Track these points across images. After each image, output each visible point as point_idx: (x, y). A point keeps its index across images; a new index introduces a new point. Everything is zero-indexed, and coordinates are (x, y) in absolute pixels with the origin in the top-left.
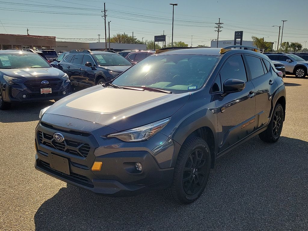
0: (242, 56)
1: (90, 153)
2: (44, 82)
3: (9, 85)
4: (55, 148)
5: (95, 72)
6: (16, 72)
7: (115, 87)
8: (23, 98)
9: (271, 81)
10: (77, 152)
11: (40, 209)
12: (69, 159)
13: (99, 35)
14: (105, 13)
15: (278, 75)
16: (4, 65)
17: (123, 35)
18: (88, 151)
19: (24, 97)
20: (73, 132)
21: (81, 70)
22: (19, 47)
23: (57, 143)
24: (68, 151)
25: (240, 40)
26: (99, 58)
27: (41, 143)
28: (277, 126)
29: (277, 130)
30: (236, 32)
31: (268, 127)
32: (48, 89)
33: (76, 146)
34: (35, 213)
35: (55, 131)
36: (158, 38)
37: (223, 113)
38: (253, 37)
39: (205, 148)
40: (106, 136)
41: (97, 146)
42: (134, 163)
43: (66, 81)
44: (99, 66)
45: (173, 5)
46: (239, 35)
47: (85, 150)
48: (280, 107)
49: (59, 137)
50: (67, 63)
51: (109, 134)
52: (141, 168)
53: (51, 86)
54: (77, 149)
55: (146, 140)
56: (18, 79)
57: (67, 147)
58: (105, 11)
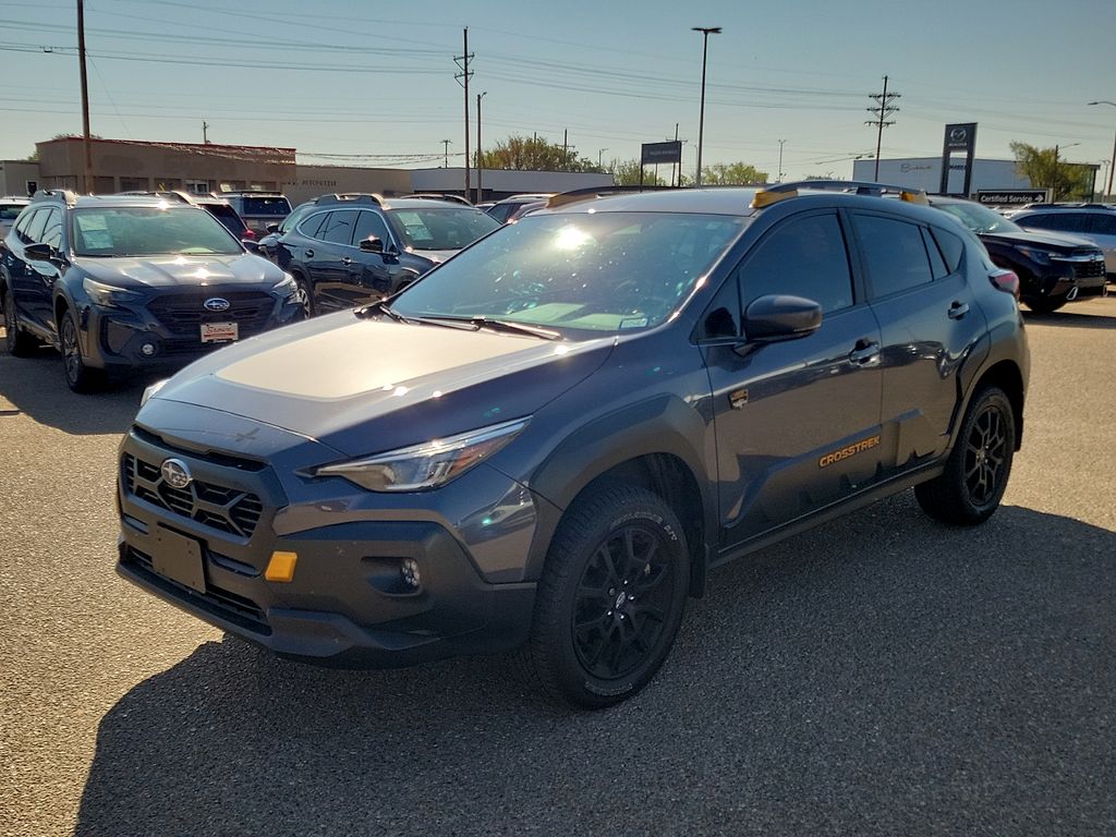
0: (838, 215)
1: (260, 523)
2: (213, 303)
3: (101, 312)
4: (165, 507)
5: (393, 270)
6: (129, 268)
7: (396, 319)
8: (143, 354)
9: (956, 305)
10: (224, 520)
11: (123, 703)
12: (203, 543)
13: (446, 142)
14: (466, 64)
15: (996, 285)
16: (91, 245)
17: (529, 141)
18: (256, 517)
19: (146, 351)
20: (216, 457)
21: (347, 264)
22: (169, 185)
23: (173, 491)
24: (201, 516)
25: (964, 154)
26: (411, 221)
27: (131, 490)
28: (987, 468)
29: (984, 482)
30: (949, 128)
31: (945, 469)
32: (224, 325)
33: (222, 501)
34: (105, 713)
35: (166, 452)
36: (654, 153)
37: (738, 408)
38: (1015, 146)
39: (664, 524)
40: (314, 469)
41: (281, 504)
42: (398, 561)
43: (288, 299)
44: (409, 250)
45: (706, 31)
46: (962, 135)
47: (246, 515)
48: (996, 399)
49: (178, 472)
50: (305, 240)
51: (323, 466)
52: (417, 575)
53: (235, 316)
54: (223, 510)
55: (437, 487)
56: (131, 292)
57: (199, 504)
58: (466, 57)
